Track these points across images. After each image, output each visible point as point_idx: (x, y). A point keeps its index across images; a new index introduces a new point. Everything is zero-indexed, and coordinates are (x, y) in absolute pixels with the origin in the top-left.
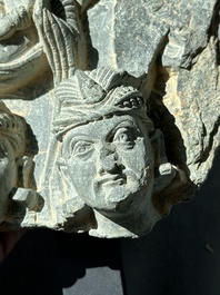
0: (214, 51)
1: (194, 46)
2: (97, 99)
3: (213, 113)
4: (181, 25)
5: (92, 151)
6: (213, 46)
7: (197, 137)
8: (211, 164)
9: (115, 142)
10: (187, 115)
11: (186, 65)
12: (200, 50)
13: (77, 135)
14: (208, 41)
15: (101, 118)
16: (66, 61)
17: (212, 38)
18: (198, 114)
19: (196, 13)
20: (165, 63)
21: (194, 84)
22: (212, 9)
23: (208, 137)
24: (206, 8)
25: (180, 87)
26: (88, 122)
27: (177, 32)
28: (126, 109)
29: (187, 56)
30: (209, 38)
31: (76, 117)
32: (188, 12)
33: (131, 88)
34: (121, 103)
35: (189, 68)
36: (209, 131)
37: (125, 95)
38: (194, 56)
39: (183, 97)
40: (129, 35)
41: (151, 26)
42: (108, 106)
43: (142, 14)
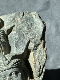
0: (43, 44)
1: (37, 43)
2: (7, 64)
3: (43, 62)
4: (33, 38)
5: (6, 78)
6: (43, 43)
7: (38, 70)
8: (43, 77)
9: (12, 76)
10: (36, 63)
11: (35, 49)
12: (39, 44)
13: (2, 74)
14: (41, 42)
15: (8, 69)
16: (2, 50)
17: (42, 40)
18: (39, 63)
19: (37, 34)
20: (29, 48)
21: (38, 54)
22: (42, 32)
23: (41, 69)
24: (40, 32)
25: (34, 55)
26: (5, 71)
27: (32, 40)
28: (15, 66)
29: (35, 46)
30: (41, 41)
31: (1, 69)
32: (35, 34)
33: (17, 59)
34: (13, 65)
35: (36, 50)
36: (42, 67)
37: (15, 62)
38: (37, 46)
39: (35, 58)
40: (19, 42)
41: (25, 39)
42: (10, 66)
43: (23, 35)
